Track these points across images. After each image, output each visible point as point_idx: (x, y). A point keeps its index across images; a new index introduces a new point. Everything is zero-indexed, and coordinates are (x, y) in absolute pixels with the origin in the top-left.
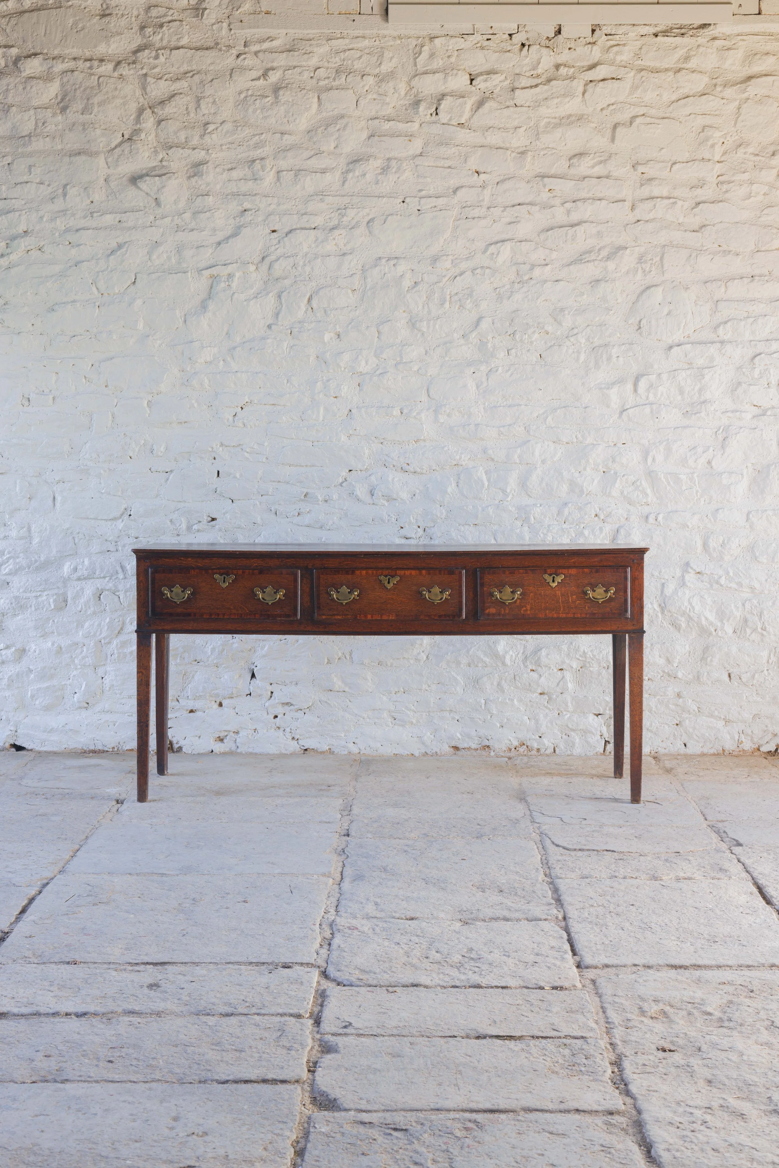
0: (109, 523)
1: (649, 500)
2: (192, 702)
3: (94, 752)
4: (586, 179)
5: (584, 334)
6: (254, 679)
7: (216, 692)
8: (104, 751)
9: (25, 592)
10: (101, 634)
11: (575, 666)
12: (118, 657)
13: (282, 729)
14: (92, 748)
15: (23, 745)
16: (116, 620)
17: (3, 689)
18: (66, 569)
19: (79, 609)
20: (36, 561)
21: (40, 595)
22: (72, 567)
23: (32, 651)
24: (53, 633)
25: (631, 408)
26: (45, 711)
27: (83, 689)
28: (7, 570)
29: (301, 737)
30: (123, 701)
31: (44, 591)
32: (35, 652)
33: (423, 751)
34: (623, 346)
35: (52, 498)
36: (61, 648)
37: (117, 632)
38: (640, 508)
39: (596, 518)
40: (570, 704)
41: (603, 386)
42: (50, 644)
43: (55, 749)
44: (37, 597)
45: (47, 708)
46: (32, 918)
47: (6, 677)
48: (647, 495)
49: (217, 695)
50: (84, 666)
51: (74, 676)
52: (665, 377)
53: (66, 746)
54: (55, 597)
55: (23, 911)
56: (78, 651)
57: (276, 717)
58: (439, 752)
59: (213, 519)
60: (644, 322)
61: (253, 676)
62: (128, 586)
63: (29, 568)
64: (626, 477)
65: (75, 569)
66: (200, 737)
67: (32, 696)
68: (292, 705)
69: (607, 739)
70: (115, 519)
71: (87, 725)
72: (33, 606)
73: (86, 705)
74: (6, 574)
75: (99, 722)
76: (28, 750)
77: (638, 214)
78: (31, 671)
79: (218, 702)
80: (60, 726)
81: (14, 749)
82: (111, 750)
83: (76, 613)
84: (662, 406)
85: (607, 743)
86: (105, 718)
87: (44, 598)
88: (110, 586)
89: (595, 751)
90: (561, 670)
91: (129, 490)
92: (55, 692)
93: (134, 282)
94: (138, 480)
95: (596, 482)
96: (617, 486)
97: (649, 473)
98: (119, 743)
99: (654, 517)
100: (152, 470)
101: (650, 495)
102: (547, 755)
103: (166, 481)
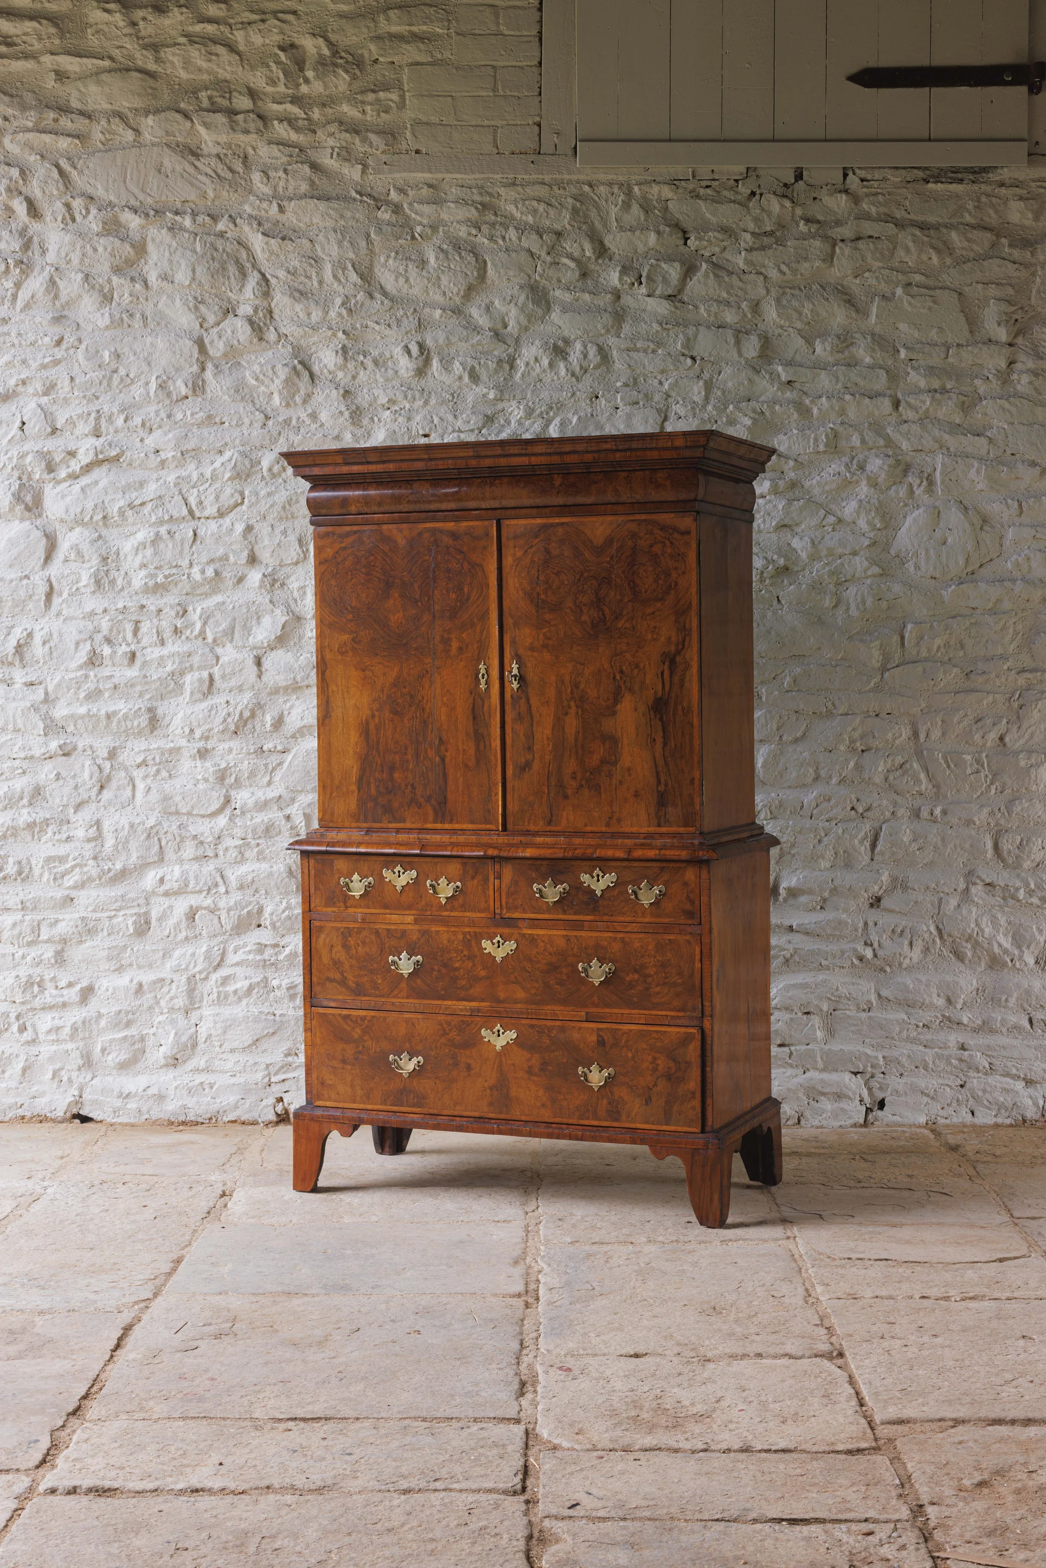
0: (208, 819)
1: (923, 787)
3: (184, 1123)
4: (836, 368)
8: (197, 1123)
9: (94, 911)
10: (195, 967)
11: (825, 1008)
12: (219, 997)
14: (182, 1118)
15: (90, 1115)
16: (216, 948)
17: (65, 1040)
18: (150, 878)
19: (166, 933)
20: (110, 870)
21: (114, 916)
22: (157, 878)
23: (103, 989)
24: (131, 965)
25: (897, 666)
26: (120, 1068)
27: (170, 1039)
28: (71, 883)
30: (224, 1056)
31: (120, 910)
32: (107, 990)
35: (130, 787)
36: (141, 985)
37: (216, 963)
38: (910, 799)
39: (853, 812)
40: (819, 1059)
41: (861, 638)
42: (128, 980)
43: (132, 1121)
44: (110, 918)
45: (123, 1066)
46: (132, 1356)
47: (69, 1024)
48: (919, 781)
50: (173, 1009)
51: (159, 1022)
53: (147, 1116)
54: (134, 918)
55: (118, 1346)
56: (166, 989)
60: (912, 554)
62: (232, 903)
63: (100, 880)
64: (893, 758)
65: (162, 880)
67: (103, 1050)
69: (868, 1106)
70: (214, 814)
71: (176, 1088)
72: (105, 930)
73: (176, 1062)
74: (69, 888)
75: (191, 1084)
76: (97, 1122)
77: (903, 412)
78: (101, 1016)
80: (140, 1090)
81: (78, 1121)
82: (207, 1121)
83: (162, 939)
84: (939, 663)
85: (869, 1110)
86: (199, 1078)
87: (120, 919)
88: (208, 902)
89: (852, 1121)
90: (808, 1013)
91: (234, 776)
92: (134, 1044)
93: (242, 503)
94: (246, 762)
95: (852, 764)
96: (880, 769)
97: (922, 753)
98: (218, 1112)
99: (929, 810)
100: (264, 749)
101: (924, 782)
102: (789, 1127)
103: (282, 763)
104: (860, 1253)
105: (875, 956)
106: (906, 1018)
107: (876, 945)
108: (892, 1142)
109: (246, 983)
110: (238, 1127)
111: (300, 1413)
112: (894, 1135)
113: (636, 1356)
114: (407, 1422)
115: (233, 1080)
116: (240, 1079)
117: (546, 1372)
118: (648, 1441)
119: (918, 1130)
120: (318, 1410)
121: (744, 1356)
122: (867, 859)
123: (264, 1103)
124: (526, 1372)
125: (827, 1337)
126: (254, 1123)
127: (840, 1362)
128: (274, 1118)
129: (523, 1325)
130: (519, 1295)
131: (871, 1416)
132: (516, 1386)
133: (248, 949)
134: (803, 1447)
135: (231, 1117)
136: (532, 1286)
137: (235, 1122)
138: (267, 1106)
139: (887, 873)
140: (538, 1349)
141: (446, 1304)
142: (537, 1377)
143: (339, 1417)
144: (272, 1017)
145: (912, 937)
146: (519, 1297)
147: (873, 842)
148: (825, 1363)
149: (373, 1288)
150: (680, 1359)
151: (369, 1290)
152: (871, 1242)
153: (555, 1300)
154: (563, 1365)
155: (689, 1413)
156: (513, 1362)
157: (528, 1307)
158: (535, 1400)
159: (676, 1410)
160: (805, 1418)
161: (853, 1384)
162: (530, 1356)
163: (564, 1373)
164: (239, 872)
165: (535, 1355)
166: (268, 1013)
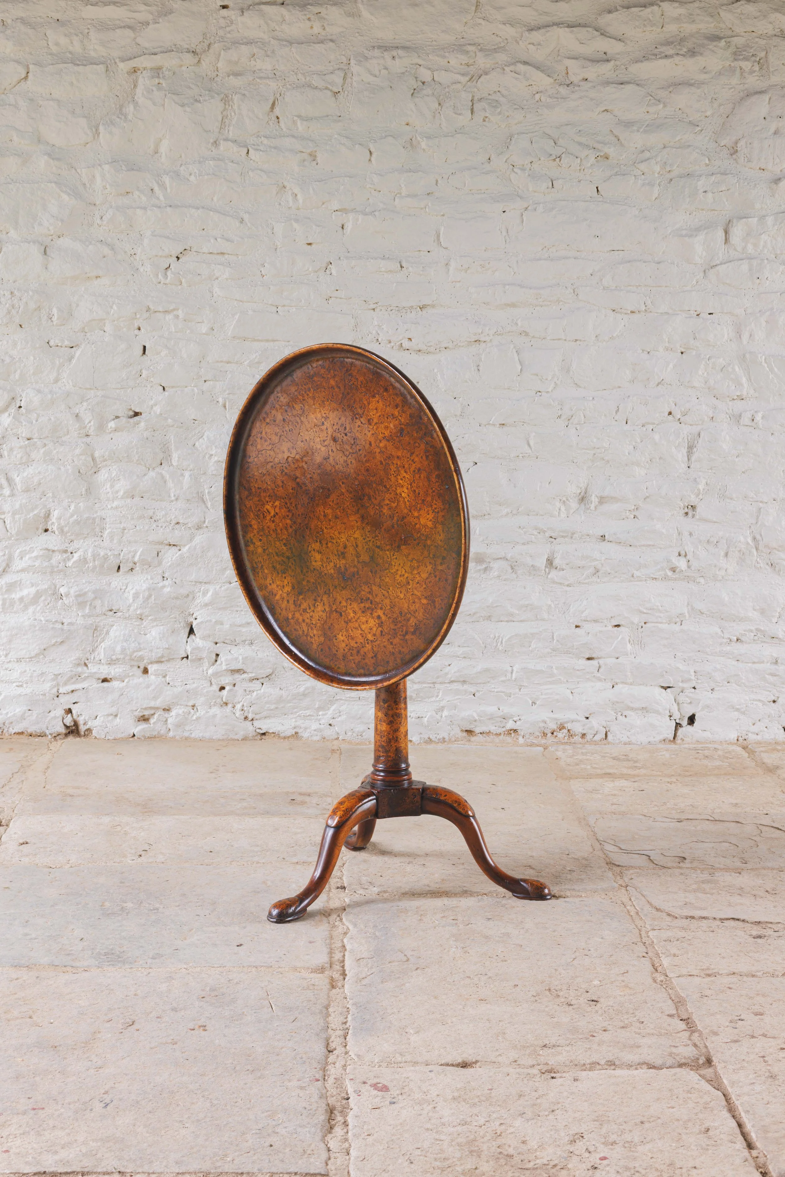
1: (745, 393)
2: (106, 667)
5: (659, 159)
6: (192, 636)
7: (140, 653)
11: (636, 620)
13: (230, 706)
25: (721, 264)
29: (257, 717)
30: (10, 666)
33: (426, 737)
34: (713, 178)
38: (730, 403)
40: (628, 673)
41: (684, 232)
48: (741, 385)
49: (141, 658)
52: (770, 220)
57: (222, 688)
58: (447, 739)
59: (136, 414)
60: (741, 144)
61: (191, 631)
62: (17, 506)
64: (713, 360)
66: (116, 716)
68: (244, 672)
69: (678, 721)
79: (142, 668)
84: (766, 261)
85: (678, 725)
89: (662, 737)
90: (618, 626)
91: (19, 371)
93: (26, 78)
94: (32, 358)
95: (671, 366)
96: (700, 373)
97: (744, 355)
98: (4, 724)
99: (750, 416)
100: (52, 343)
101: (746, 385)
102: (596, 743)
103: (70, 359)
104: (701, 909)
105: (689, 567)
106: (719, 631)
107: (690, 557)
108: (705, 762)
109: (33, 590)
110: (24, 739)
112: (706, 753)
113: (464, 1065)
115: (20, 691)
116: (27, 690)
117: (358, 1093)
119: (731, 748)
121: (593, 1066)
122: (684, 466)
123: (52, 714)
124: (334, 1092)
125: (687, 1034)
126: (42, 735)
127: (708, 1072)
128: (63, 730)
129: (328, 1015)
130: (321, 970)
131: (765, 1165)
132: (322, 1117)
133: (35, 554)
135: (17, 730)
136: (338, 956)
137: (22, 733)
138: (55, 718)
139: (704, 481)
140: (346, 1053)
141: (237, 983)
142: (348, 1099)
143: (99, 1170)
144: (60, 626)
145: (728, 547)
146: (322, 972)
147: (690, 449)
148: (691, 1077)
149: (153, 958)
150: (518, 1070)
151: (149, 961)
152: (712, 894)
153: (364, 976)
154: (378, 1081)
155: (538, 1161)
156: (317, 1076)
157: (333, 987)
158: (346, 1140)
159: (522, 1157)
160: (684, 1170)
161: (732, 1110)
162: (337, 1065)
163: (380, 1093)
164: (25, 474)
165: (343, 1063)
166: (56, 621)
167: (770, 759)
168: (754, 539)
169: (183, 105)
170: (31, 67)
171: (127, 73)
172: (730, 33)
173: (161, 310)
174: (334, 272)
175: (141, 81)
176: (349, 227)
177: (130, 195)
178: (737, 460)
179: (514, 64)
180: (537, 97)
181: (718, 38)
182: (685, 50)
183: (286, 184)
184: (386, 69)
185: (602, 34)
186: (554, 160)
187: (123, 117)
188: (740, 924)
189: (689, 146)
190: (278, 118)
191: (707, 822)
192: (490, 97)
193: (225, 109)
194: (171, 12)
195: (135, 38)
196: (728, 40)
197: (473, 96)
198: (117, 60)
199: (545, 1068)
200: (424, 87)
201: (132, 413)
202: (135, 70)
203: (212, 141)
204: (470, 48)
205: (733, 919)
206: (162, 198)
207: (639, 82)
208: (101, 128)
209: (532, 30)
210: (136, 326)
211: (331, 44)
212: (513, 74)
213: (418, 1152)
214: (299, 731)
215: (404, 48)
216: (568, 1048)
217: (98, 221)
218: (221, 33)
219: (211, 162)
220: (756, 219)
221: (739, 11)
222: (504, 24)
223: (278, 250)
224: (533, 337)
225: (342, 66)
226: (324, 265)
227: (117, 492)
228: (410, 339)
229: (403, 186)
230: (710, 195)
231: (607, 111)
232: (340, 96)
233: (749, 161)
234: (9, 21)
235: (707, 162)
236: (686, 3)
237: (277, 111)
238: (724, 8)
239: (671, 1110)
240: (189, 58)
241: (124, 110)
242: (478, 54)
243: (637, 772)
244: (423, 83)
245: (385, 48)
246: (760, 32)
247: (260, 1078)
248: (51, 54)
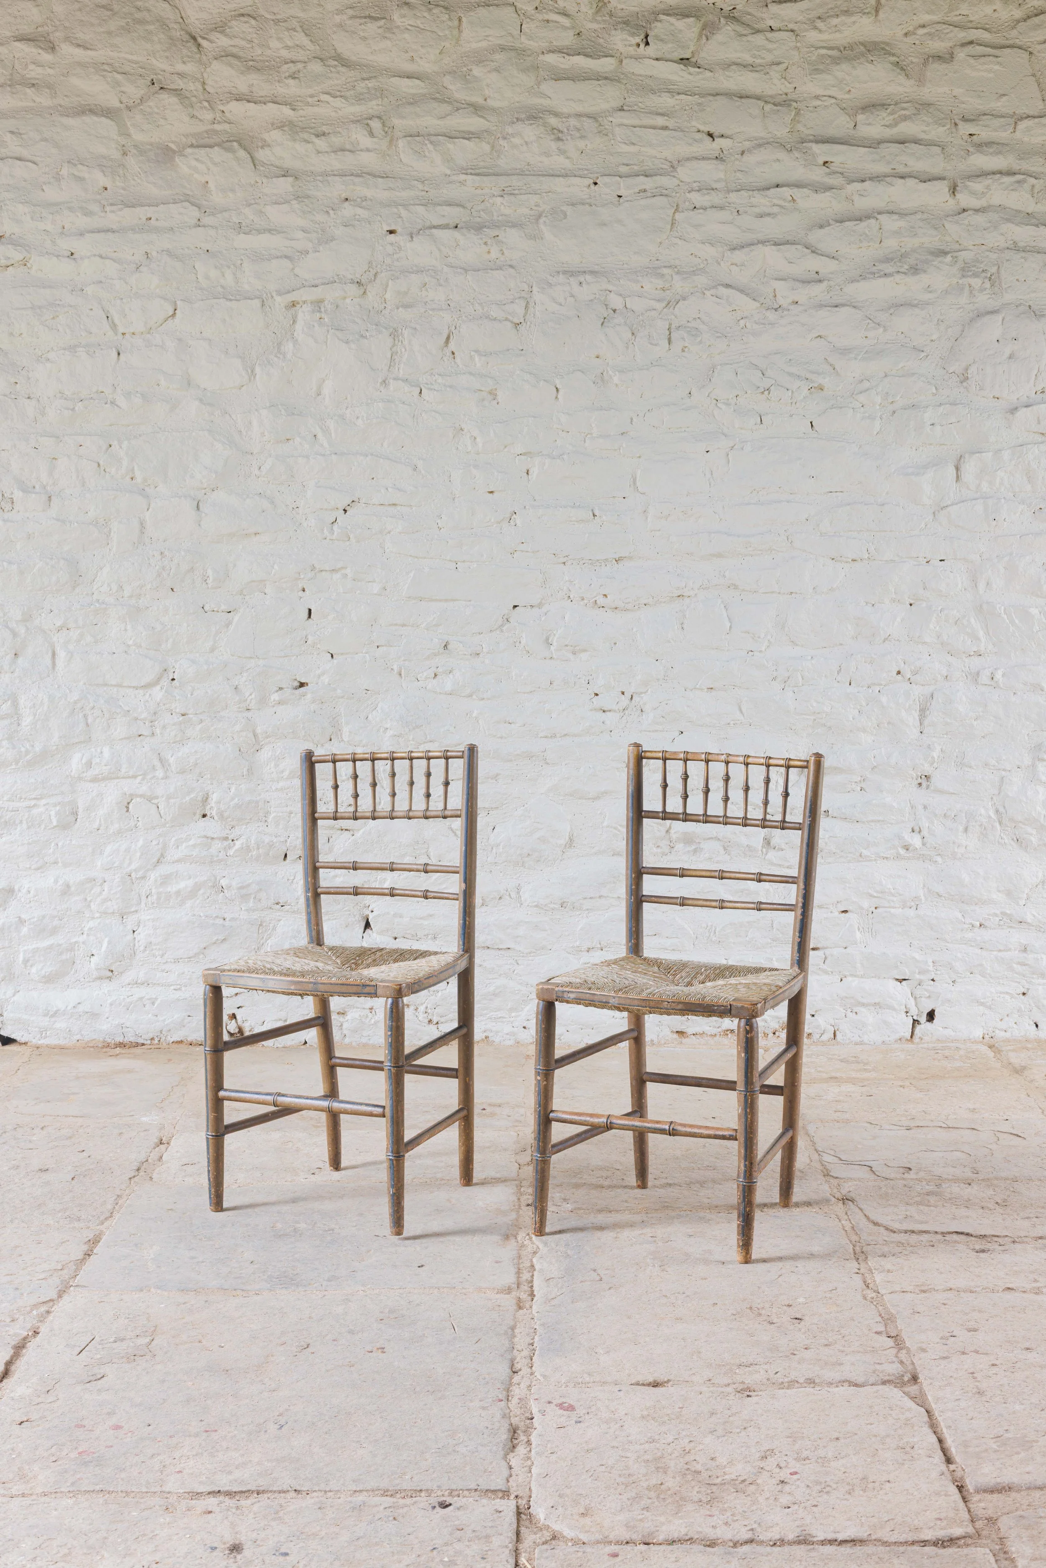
0: (141, 692)
1: (982, 648)
3: (122, 1045)
4: (882, 146)
5: (880, 389)
6: (368, 931)
8: (137, 1045)
10: (130, 864)
11: (866, 905)
12: (159, 899)
14: (119, 1039)
15: (13, 1036)
16: (154, 843)
18: (76, 761)
19: (96, 825)
20: (27, 752)
21: (35, 805)
22: (84, 761)
23: (24, 891)
24: (56, 863)
25: (952, 505)
26: (45, 983)
27: (104, 948)
29: (442, 1020)
30: (166, 967)
31: (41, 798)
32: (29, 892)
34: (942, 408)
35: (50, 654)
36: (68, 886)
37: (155, 860)
38: (966, 660)
39: (899, 677)
40: (858, 964)
41: (910, 471)
42: (52, 880)
43: (62, 1042)
44: (30, 807)
45: (49, 979)
48: (978, 639)
50: (105, 913)
51: (90, 929)
52: (1006, 455)
53: (78, 1037)
54: (58, 808)
56: (97, 889)
58: (656, 1041)
59: (302, 685)
60: (973, 370)
61: (367, 925)
62: (172, 789)
63: (17, 764)
64: (946, 612)
65: (89, 764)
66: (285, 1021)
67: (26, 961)
69: (915, 1018)
70: (149, 686)
71: (111, 1004)
72: (24, 822)
73: (110, 974)
75: (128, 1000)
76: (21, 1044)
77: (964, 199)
78: (21, 921)
80: (69, 1008)
82: (149, 1042)
83: (91, 832)
84: (1003, 500)
85: (915, 1022)
86: (140, 992)
87: (42, 809)
88: (144, 789)
89: (897, 1036)
90: (845, 912)
91: (171, 640)
92: (61, 953)
93: (174, 315)
94: (185, 624)
95: (899, 619)
96: (931, 626)
97: (981, 606)
98: (161, 1032)
99: (989, 674)
100: (206, 608)
101: (983, 640)
102: (824, 1044)
103: (228, 625)
104: (922, 1223)
105: (924, 844)
106: (960, 916)
107: (925, 832)
108: (945, 1063)
109: (190, 883)
111: (224, 1482)
112: (947, 1052)
113: (656, 1385)
114: (361, 1498)
117: (543, 1413)
118: (676, 1528)
119: (975, 1047)
120: (246, 1477)
121: (792, 1384)
122: (916, 731)
125: (894, 1351)
127: (913, 1389)
129: (514, 1336)
130: (509, 1290)
131: (962, 1478)
132: (504, 1436)
133: (191, 842)
134: (879, 1535)
135: (176, 1038)
136: (526, 1276)
137: (181, 1042)
139: (938, 748)
140: (532, 1374)
141: (418, 1305)
142: (532, 1419)
143: (275, 1489)
144: (222, 921)
145: (968, 821)
146: (509, 1293)
147: (923, 712)
148: (895, 1394)
149: (329, 1280)
150: (712, 1389)
151: (325, 1283)
152: (936, 1207)
153: (553, 1296)
154: (564, 1400)
155: (726, 1477)
156: (501, 1397)
157: (520, 1308)
158: (529, 1458)
159: (710, 1473)
160: (877, 1484)
161: (934, 1426)
162: (522, 1385)
163: (565, 1413)
164: (180, 754)
165: (528, 1383)
166: (217, 917)
167: (1017, 1059)
168: (997, 811)
169: (347, 342)
170: (178, 303)
171: (286, 307)
172: (957, 247)
173: (327, 569)
174: (518, 522)
175: (300, 315)
176: (534, 472)
177: (291, 442)
178: (975, 723)
179: (715, 287)
180: (742, 323)
181: (945, 253)
182: (906, 267)
183: (463, 426)
184: (572, 296)
185: (813, 252)
186: (763, 393)
187: (281, 356)
188: (963, 1237)
189: (913, 374)
190: (453, 353)
191: (939, 1129)
192: (689, 324)
193: (394, 345)
194: (333, 239)
195: (293, 269)
196: (955, 254)
197: (670, 324)
198: (274, 294)
199: (741, 1387)
200: (616, 316)
201: (297, 684)
202: (294, 304)
203: (380, 380)
204: (665, 271)
205: (957, 1232)
206: (326, 444)
207: (855, 304)
208: (258, 370)
209: (734, 249)
210: (300, 587)
211: (512, 271)
212: (714, 298)
213: (603, 1469)
214: (490, 1035)
215: (592, 272)
216: (765, 1367)
217: (257, 472)
218: (388, 261)
219: (380, 404)
220: (990, 454)
221: (966, 222)
222: (703, 243)
223: (456, 500)
224: (743, 590)
225: (523, 294)
226: (508, 515)
227: (282, 772)
228: (605, 595)
229: (593, 425)
230: (938, 428)
231: (820, 337)
232: (522, 328)
233: (981, 389)
234: (154, 254)
235: (934, 391)
236: (906, 215)
237: (452, 346)
238: (950, 219)
239: (869, 1426)
240: (353, 289)
241: (282, 348)
242: (675, 277)
243: (866, 1075)
244: (614, 311)
245: (570, 273)
246: (991, 246)
247: (440, 1398)
248: (201, 289)
